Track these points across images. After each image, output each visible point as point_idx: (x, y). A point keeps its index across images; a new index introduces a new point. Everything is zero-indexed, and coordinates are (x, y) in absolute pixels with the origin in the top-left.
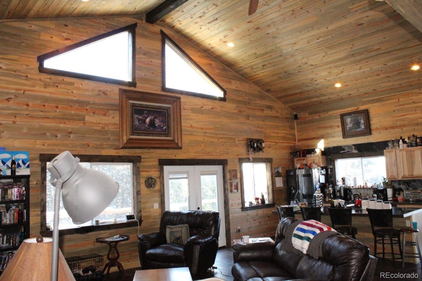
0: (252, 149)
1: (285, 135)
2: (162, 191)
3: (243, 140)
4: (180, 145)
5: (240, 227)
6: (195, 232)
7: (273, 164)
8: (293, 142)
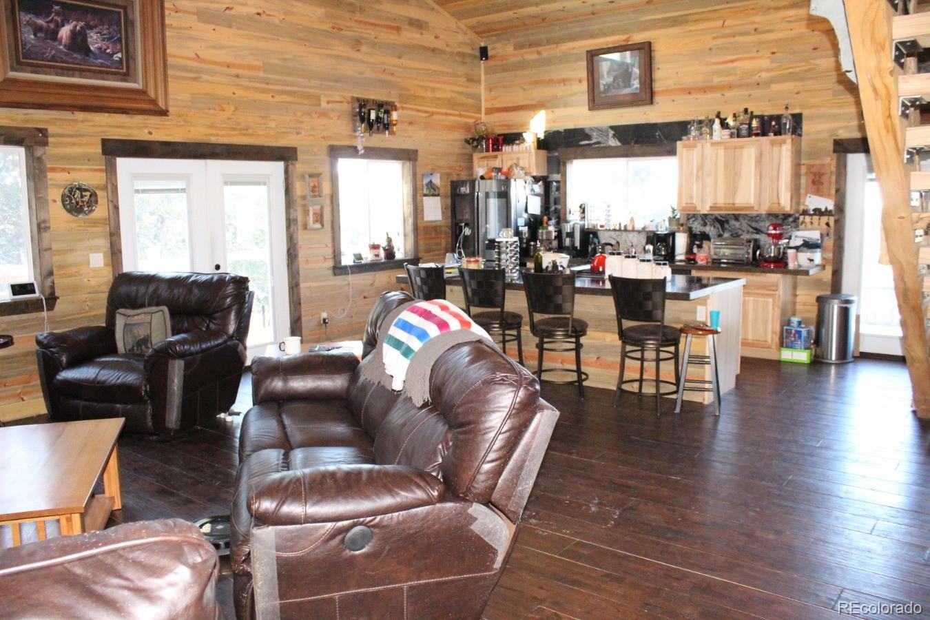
0: (363, 125)
1: (454, 95)
2: (112, 222)
3: (341, 102)
4: (161, 104)
5: (327, 312)
6: (186, 325)
7: (417, 163)
8: (474, 115)
